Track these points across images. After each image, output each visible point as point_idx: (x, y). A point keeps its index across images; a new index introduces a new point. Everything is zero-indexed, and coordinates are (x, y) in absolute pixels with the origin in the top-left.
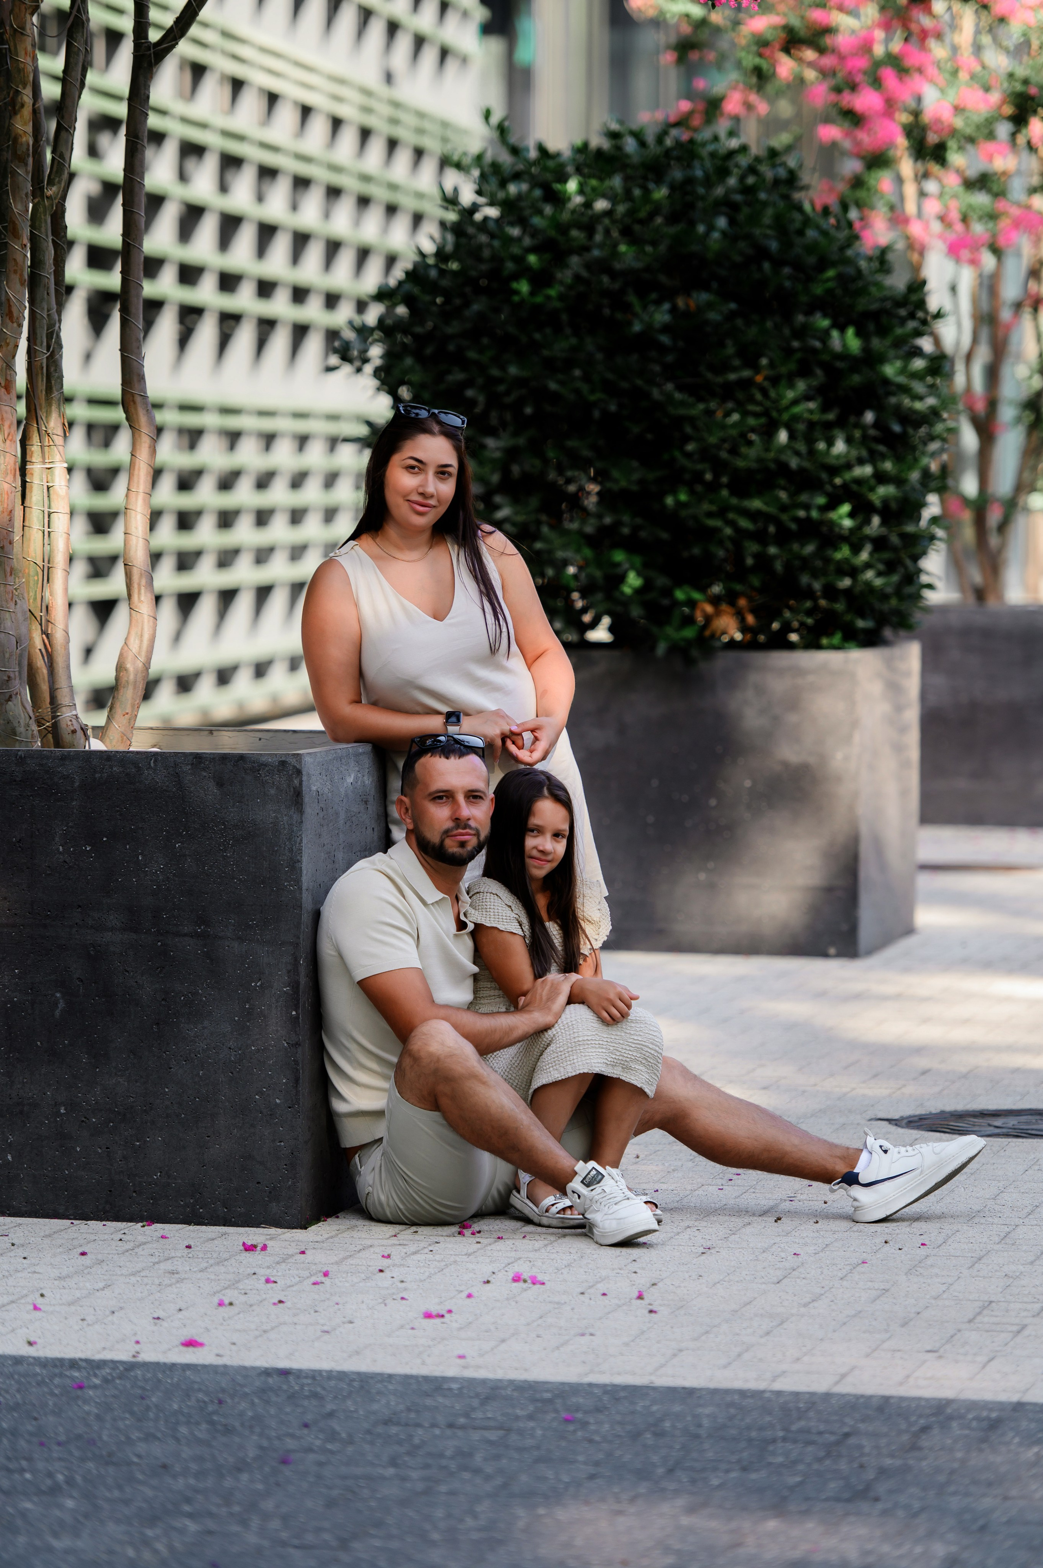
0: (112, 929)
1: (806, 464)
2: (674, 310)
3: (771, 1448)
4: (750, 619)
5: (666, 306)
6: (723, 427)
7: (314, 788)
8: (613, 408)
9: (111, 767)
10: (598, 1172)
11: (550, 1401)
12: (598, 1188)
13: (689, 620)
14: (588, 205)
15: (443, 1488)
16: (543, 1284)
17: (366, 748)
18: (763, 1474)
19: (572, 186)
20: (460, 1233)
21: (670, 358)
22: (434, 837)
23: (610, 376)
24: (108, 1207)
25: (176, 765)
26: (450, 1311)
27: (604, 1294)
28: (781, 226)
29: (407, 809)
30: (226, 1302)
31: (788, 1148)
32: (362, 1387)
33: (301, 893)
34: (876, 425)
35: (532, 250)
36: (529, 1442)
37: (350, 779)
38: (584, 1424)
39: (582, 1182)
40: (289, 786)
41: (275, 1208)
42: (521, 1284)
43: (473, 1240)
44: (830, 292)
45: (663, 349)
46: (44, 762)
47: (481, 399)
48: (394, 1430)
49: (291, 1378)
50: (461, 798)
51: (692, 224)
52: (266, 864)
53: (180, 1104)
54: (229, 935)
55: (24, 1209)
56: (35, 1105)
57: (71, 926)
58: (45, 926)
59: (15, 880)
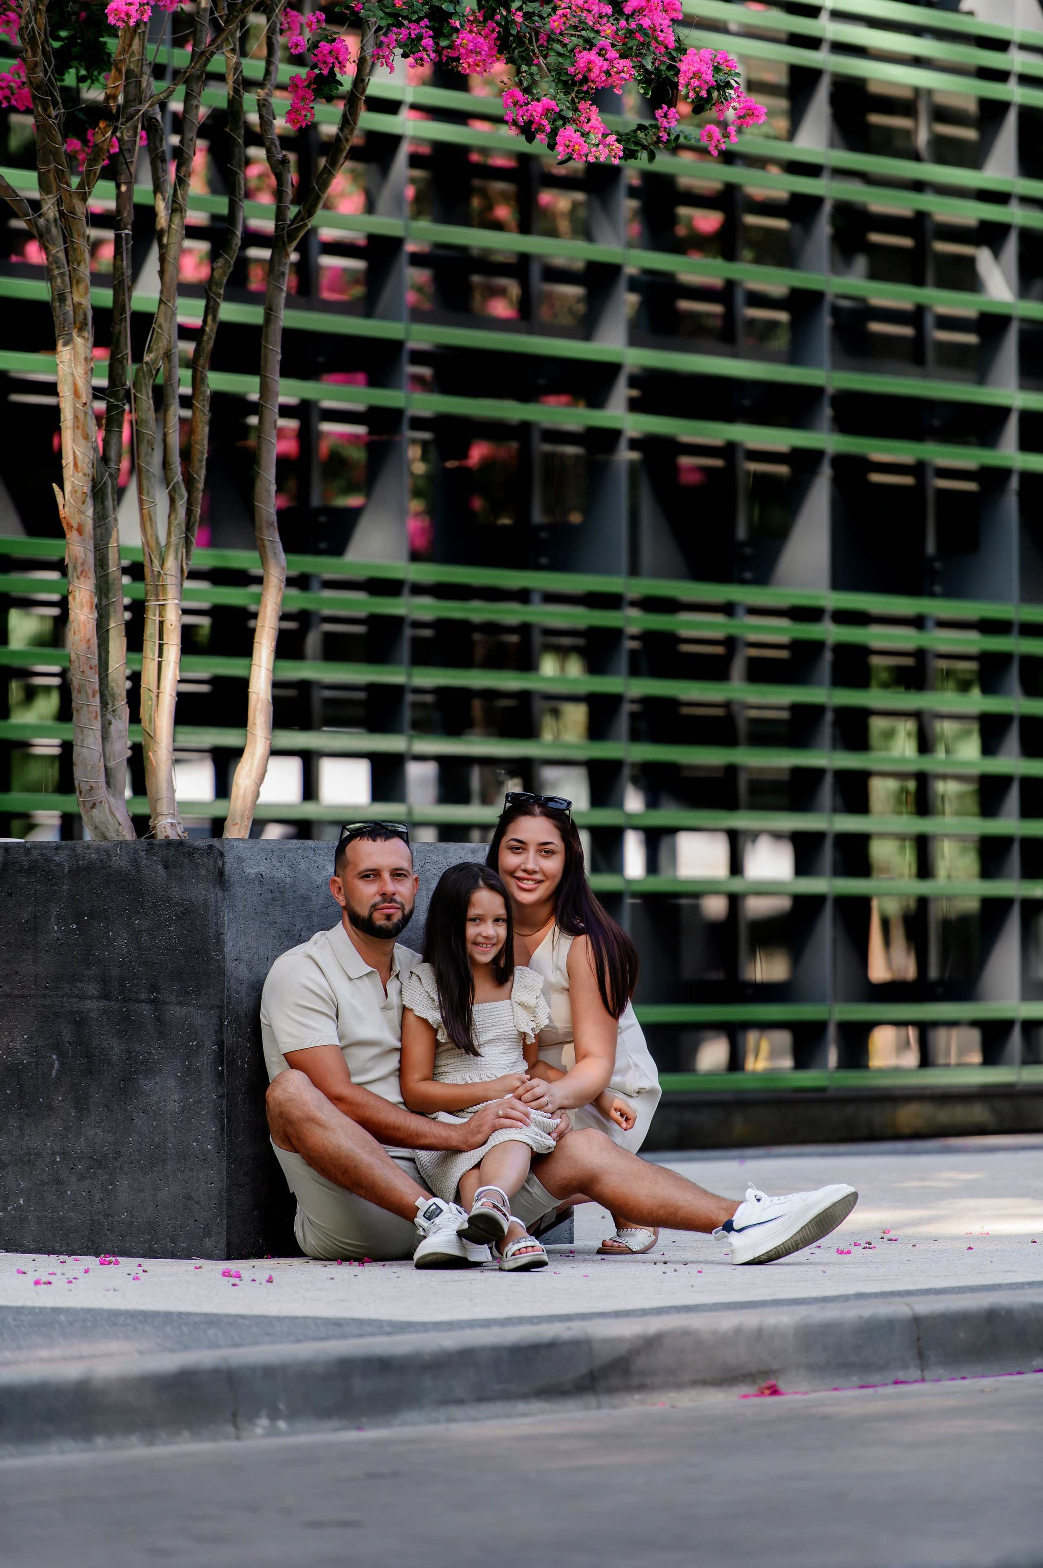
0: (91, 998)
9: (90, 854)
10: (438, 1207)
12: (437, 1220)
22: (363, 911)
24: (90, 1244)
29: (340, 888)
31: (681, 1203)
33: (225, 962)
39: (424, 1216)
40: (215, 867)
41: (208, 1243)
46: (44, 852)
50: (386, 876)
52: (199, 937)
53: (140, 1151)
54: (173, 1000)
55: (31, 1247)
56: (39, 1155)
57: (63, 996)
58: (44, 996)
59: (24, 956)
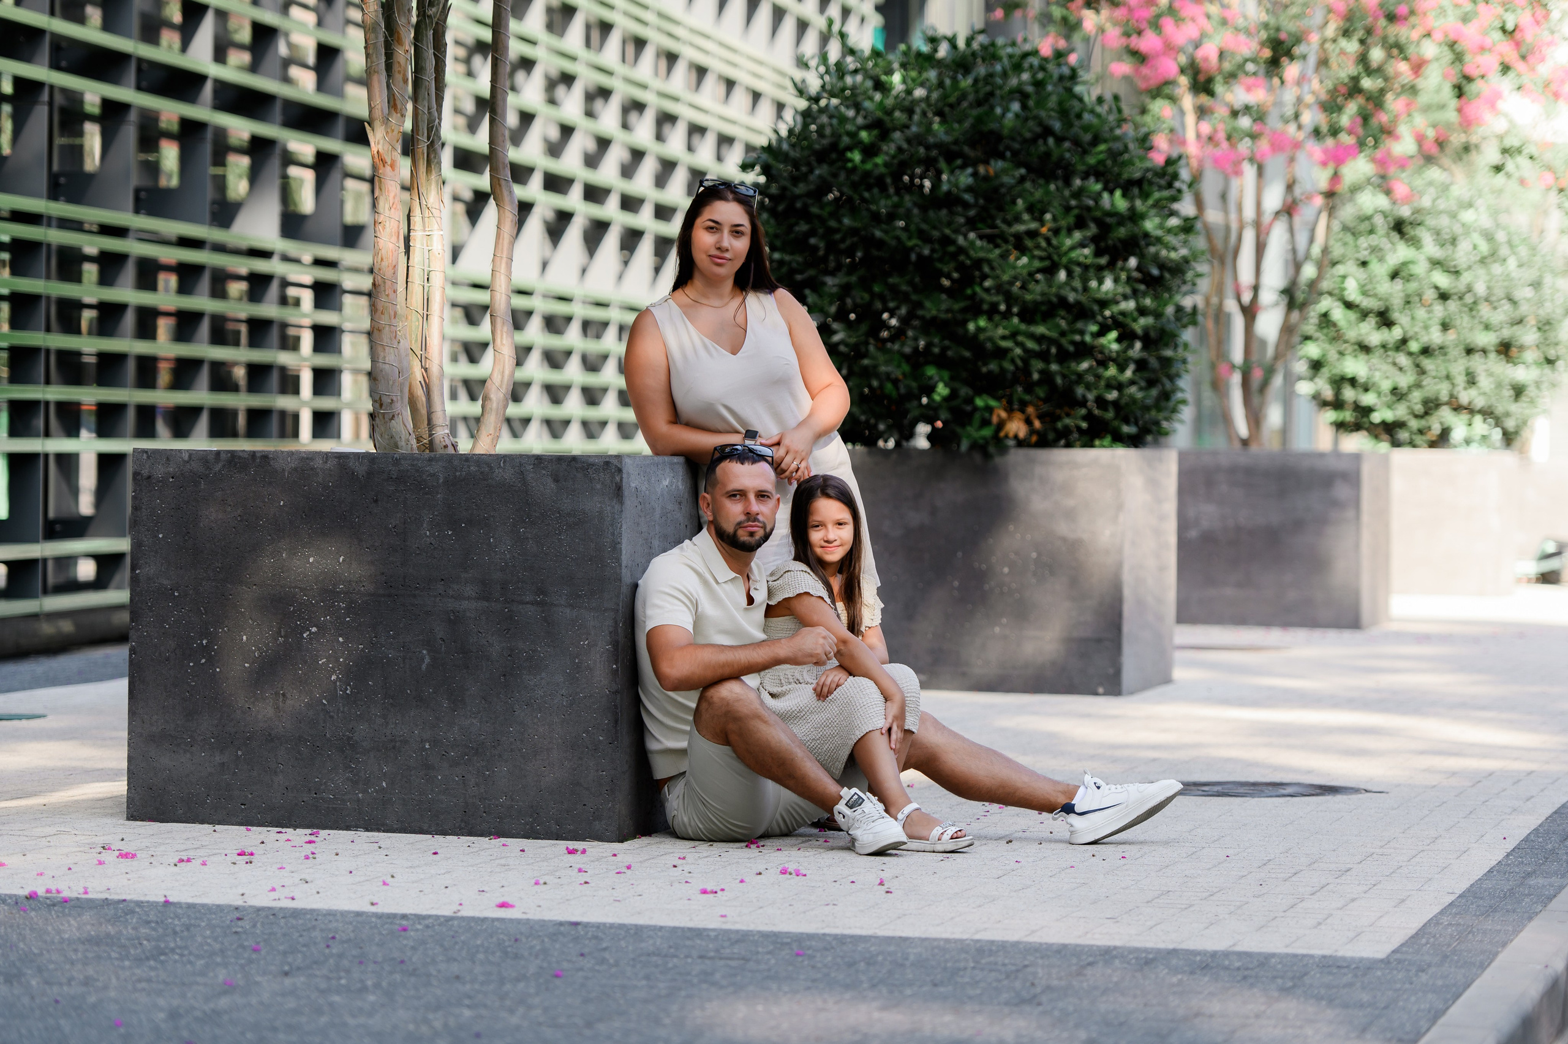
0: (469, 598)
1: (1083, 299)
2: (975, 174)
3: (961, 973)
4: (1037, 424)
5: (970, 170)
6: (1014, 267)
7: (633, 485)
8: (926, 252)
9: (469, 467)
10: (860, 797)
11: (787, 944)
12: (859, 810)
13: (986, 423)
14: (909, 92)
15: (683, 993)
16: (805, 875)
17: (680, 460)
18: (950, 988)
19: (896, 78)
20: (747, 846)
21: (972, 213)
22: (729, 527)
23: (924, 226)
24: (463, 825)
25: (521, 465)
26: (723, 890)
27: (853, 882)
28: (1064, 113)
29: (708, 504)
30: (542, 882)
31: (1019, 784)
32: (636, 933)
33: (621, 569)
34: (1139, 269)
35: (867, 127)
36: (763, 967)
37: (666, 483)
38: (811, 957)
39: (846, 804)
40: (611, 482)
41: (597, 825)
42: (787, 876)
43: (758, 850)
44: (1101, 162)
45: (966, 205)
46: (415, 462)
47: (822, 245)
48: (654, 959)
49: (580, 927)
50: (752, 497)
51: (992, 108)
52: (593, 545)
53: (522, 741)
54: (562, 603)
55: (395, 826)
56: (406, 742)
57: (435, 597)
58: (415, 596)
59: (391, 559)
